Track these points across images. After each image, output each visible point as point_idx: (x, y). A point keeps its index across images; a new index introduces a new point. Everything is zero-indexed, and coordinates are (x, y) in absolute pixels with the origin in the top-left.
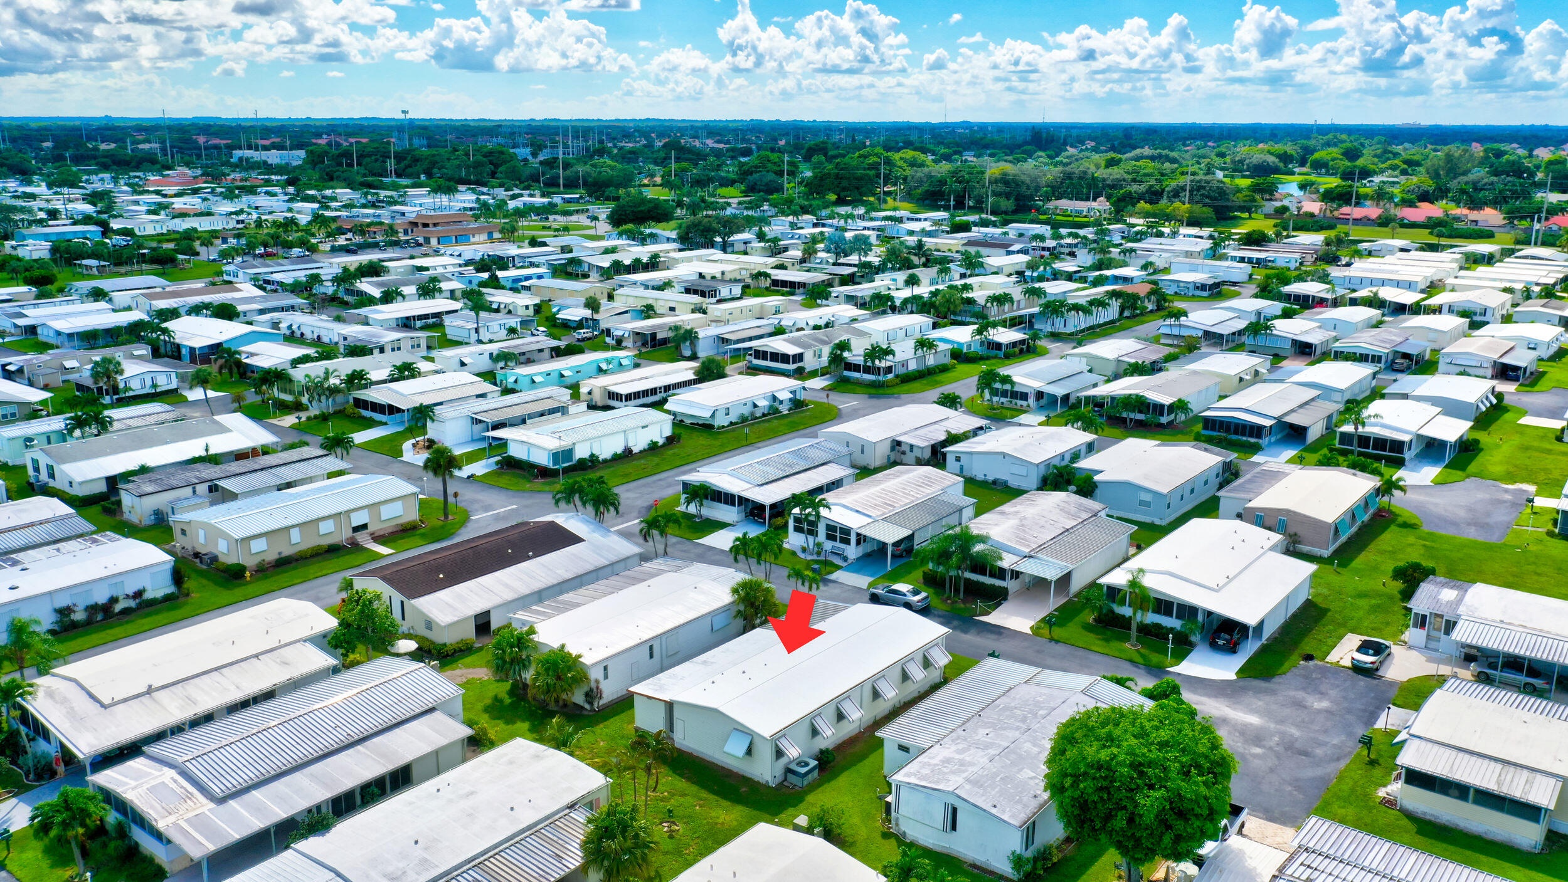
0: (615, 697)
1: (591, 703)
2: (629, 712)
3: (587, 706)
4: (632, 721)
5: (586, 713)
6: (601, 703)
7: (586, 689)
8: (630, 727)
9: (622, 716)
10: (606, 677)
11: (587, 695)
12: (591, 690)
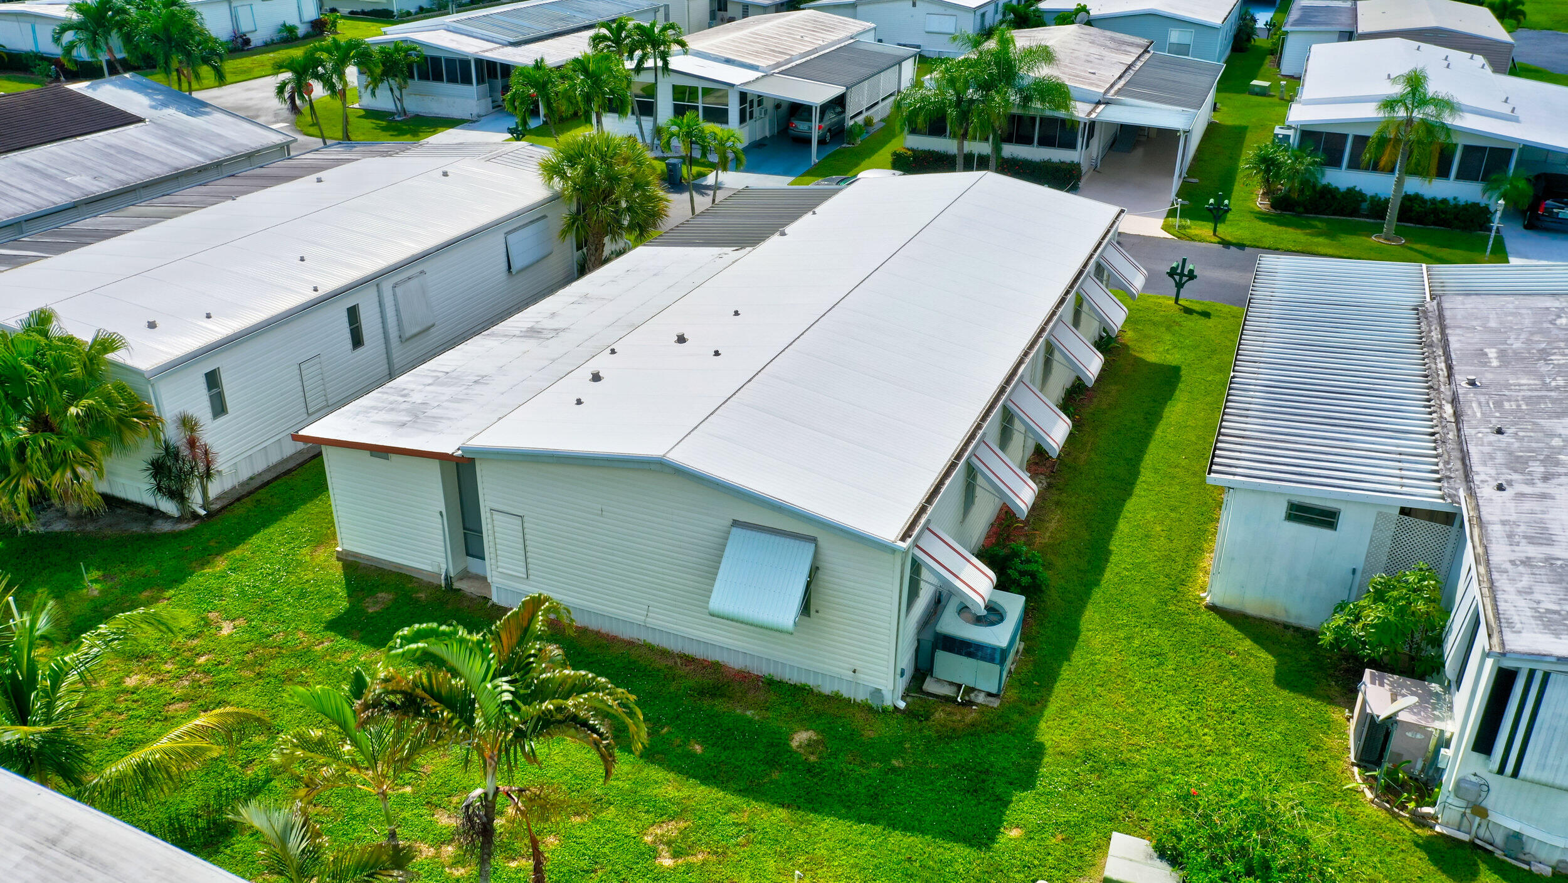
0: (260, 466)
1: (178, 496)
2: (313, 508)
3: (168, 506)
4: (325, 535)
5: (165, 527)
6: (215, 489)
7: (148, 451)
8: (322, 555)
9: (290, 522)
10: (219, 407)
11: (158, 469)
12: (171, 452)
